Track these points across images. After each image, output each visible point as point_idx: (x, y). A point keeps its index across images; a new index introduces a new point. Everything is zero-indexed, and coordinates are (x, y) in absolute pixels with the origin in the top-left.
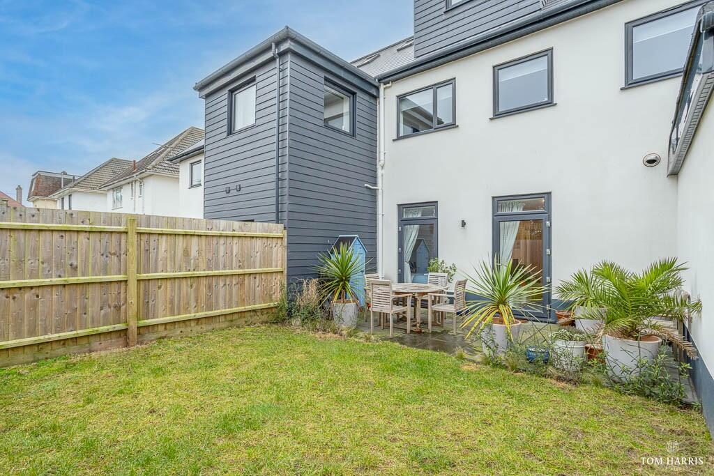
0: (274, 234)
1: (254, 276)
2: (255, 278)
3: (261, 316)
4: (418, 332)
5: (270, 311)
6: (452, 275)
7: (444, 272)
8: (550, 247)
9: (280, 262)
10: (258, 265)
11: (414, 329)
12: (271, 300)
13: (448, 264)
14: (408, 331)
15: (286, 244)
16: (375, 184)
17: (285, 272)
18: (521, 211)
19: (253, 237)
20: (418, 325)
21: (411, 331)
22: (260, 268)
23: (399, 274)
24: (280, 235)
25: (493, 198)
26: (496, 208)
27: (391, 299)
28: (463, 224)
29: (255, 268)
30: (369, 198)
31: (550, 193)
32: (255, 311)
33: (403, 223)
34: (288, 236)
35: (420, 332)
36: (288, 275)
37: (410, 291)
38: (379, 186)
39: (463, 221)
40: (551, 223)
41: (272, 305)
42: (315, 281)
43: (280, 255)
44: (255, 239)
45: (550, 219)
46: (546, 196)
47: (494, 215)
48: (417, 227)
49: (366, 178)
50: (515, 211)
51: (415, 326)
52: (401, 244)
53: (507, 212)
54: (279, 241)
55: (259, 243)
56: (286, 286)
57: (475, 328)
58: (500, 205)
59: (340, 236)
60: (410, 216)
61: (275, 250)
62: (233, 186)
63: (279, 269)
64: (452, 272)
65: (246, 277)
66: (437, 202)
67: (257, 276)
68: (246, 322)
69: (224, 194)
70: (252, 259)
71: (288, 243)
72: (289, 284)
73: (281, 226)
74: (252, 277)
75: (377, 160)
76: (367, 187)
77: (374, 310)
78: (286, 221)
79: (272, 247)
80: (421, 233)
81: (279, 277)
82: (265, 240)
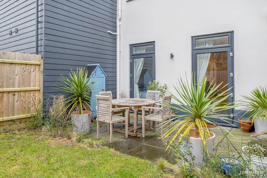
0: (33, 62)
1: (13, 93)
2: (14, 95)
3: (18, 124)
4: (135, 137)
5: (28, 120)
6: (164, 93)
7: (158, 90)
8: (233, 71)
9: (37, 83)
10: (17, 84)
11: (131, 134)
12: (29, 111)
13: (162, 84)
14: (127, 136)
15: (42, 70)
16: (116, 32)
17: (42, 90)
18: (211, 46)
19: (12, 64)
20: (135, 131)
21: (129, 136)
22: (19, 87)
23: (130, 92)
24: (38, 62)
25: (192, 37)
26: (194, 44)
27: (111, 112)
28: (172, 56)
29: (14, 87)
30: (111, 40)
31: (233, 32)
32: (12, 121)
33: (133, 57)
34: (45, 63)
35: (136, 137)
36: (44, 93)
37: (128, 105)
38: (118, 33)
39: (171, 54)
40: (233, 54)
41: (29, 115)
42: (62, 97)
43: (37, 78)
44: (13, 65)
45: (232, 51)
46: (230, 34)
47: (193, 50)
48: (142, 59)
49: (109, 27)
50: (207, 46)
51: (133, 131)
52: (132, 71)
53: (202, 47)
54: (37, 68)
55: (17, 68)
56: (42, 100)
57: (176, 139)
58: (197, 43)
59: (88, 65)
60: (138, 52)
61: (33, 74)
62: (13, 30)
63: (37, 88)
64: (164, 90)
65: (5, 95)
66: (154, 42)
67: (16, 94)
68: (4, 130)
69: (9, 36)
70: (11, 80)
71: (45, 69)
72: (44, 99)
73: (39, 56)
74: (11, 95)
75: (117, 16)
76: (109, 33)
77: (100, 120)
78: (43, 53)
79: (30, 72)
80: (145, 64)
81: (37, 94)
82: (24, 66)
